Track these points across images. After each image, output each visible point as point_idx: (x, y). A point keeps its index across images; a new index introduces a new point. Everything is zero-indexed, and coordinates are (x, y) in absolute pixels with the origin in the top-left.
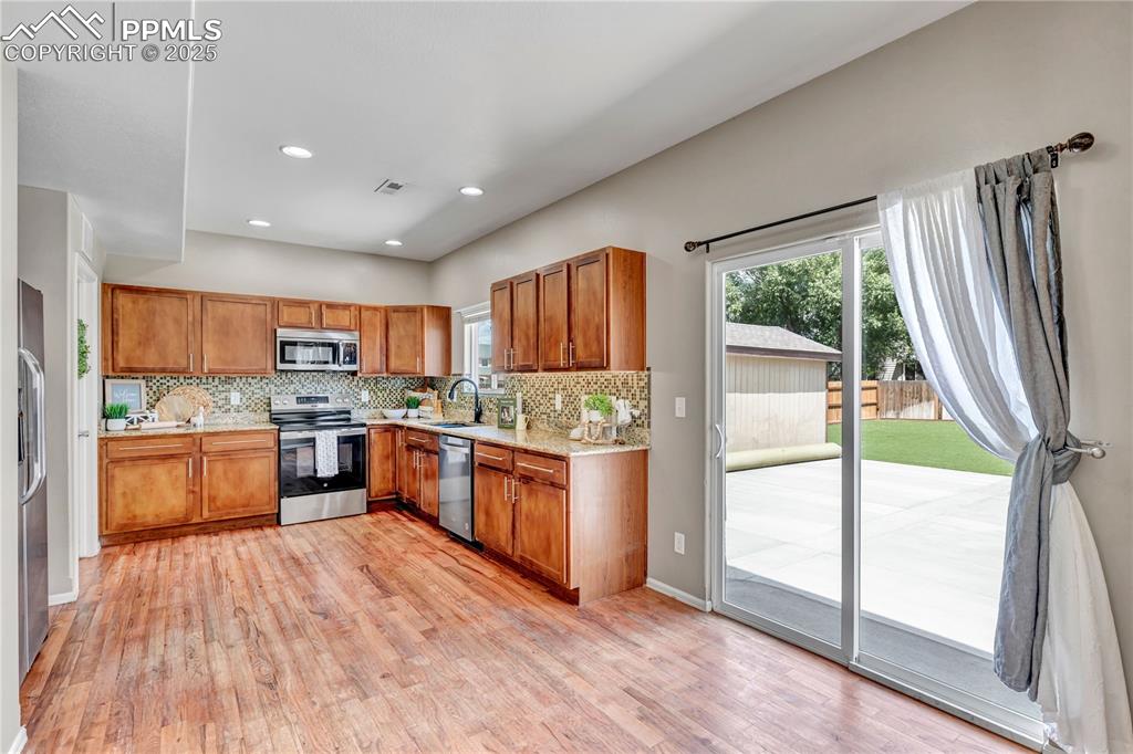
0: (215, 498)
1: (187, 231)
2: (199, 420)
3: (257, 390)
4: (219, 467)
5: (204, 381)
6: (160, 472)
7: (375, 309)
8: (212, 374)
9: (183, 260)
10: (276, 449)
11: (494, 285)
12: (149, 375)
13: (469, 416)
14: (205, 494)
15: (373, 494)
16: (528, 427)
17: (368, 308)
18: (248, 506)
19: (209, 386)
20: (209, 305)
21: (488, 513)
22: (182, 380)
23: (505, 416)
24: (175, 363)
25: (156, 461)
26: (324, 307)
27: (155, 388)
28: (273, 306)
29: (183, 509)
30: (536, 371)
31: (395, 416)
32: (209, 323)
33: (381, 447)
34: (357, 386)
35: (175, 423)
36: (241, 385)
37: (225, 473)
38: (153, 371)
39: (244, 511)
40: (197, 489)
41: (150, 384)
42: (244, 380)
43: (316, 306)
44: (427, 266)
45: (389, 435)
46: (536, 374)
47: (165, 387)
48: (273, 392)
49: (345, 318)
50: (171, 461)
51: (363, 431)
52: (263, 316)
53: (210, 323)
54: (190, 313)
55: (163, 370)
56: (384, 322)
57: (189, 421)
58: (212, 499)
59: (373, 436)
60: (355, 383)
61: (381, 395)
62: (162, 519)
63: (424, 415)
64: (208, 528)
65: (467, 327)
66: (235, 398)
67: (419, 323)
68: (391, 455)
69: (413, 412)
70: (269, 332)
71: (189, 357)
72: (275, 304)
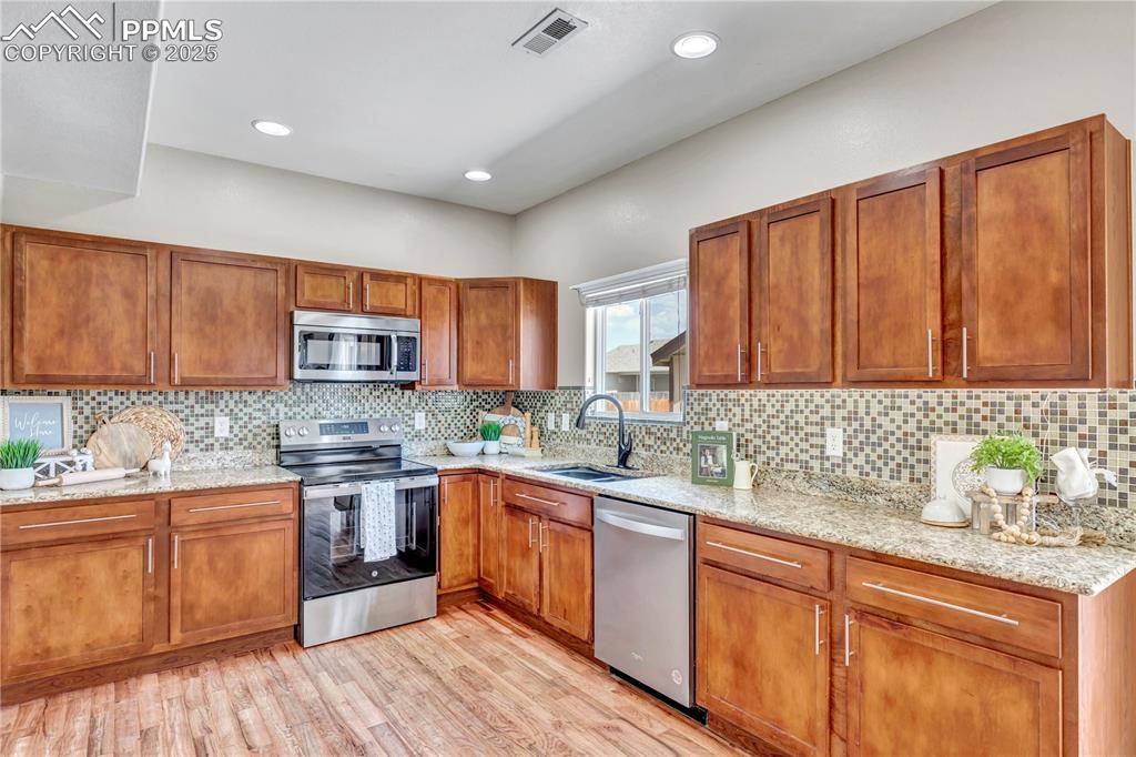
0: (192, 607)
1: (148, 144)
2: (163, 465)
3: (259, 410)
4: (200, 552)
5: (171, 397)
6: (95, 565)
7: (443, 282)
8: (187, 385)
9: (138, 194)
10: (295, 515)
11: (699, 231)
12: (78, 388)
13: (605, 457)
14: (176, 601)
15: (445, 583)
16: (756, 485)
17: (432, 281)
18: (248, 617)
19: (179, 407)
20: (184, 269)
21: (740, 662)
22: (134, 396)
23: (708, 461)
24: (125, 367)
25: (89, 547)
26: (367, 278)
27: (87, 411)
28: (287, 272)
29: (135, 631)
30: (828, 385)
31: (468, 454)
32: (184, 300)
33: (457, 507)
34: (408, 406)
35: (121, 472)
36: (232, 404)
37: (211, 562)
38: (85, 381)
39: (242, 627)
40: (162, 592)
41: (80, 403)
42: (236, 396)
43: (355, 274)
44: (511, 219)
45: (469, 486)
46: (828, 393)
47: (105, 408)
48: (282, 416)
49: (398, 296)
50: (116, 544)
51: (433, 481)
52: (271, 289)
53: (184, 298)
54: (151, 279)
55: (103, 381)
56: (454, 303)
57: (145, 468)
58: (188, 609)
59: (446, 488)
60: (406, 400)
61: (443, 420)
62: (98, 652)
63: (509, 449)
64: (178, 661)
65: (590, 312)
66: (222, 426)
67: (511, 305)
68: (474, 518)
69: (492, 447)
70: (282, 317)
71: (148, 358)
72: (291, 271)
